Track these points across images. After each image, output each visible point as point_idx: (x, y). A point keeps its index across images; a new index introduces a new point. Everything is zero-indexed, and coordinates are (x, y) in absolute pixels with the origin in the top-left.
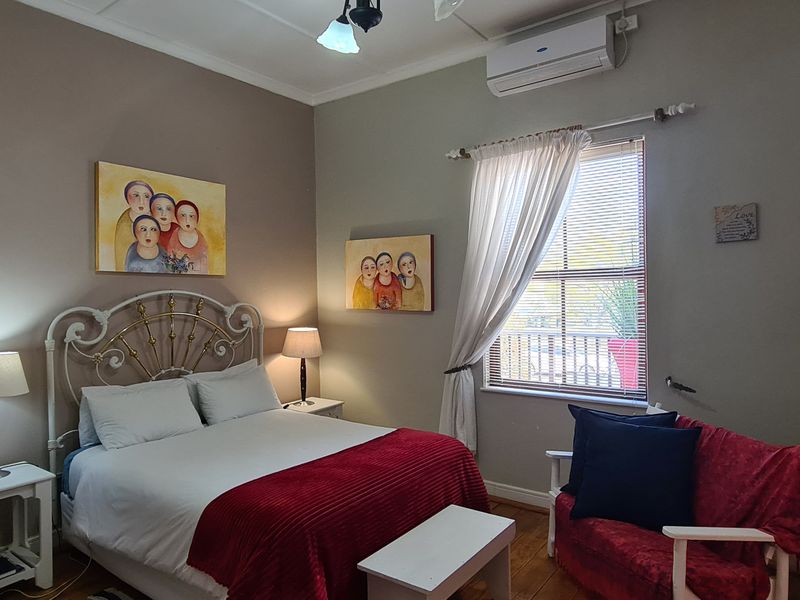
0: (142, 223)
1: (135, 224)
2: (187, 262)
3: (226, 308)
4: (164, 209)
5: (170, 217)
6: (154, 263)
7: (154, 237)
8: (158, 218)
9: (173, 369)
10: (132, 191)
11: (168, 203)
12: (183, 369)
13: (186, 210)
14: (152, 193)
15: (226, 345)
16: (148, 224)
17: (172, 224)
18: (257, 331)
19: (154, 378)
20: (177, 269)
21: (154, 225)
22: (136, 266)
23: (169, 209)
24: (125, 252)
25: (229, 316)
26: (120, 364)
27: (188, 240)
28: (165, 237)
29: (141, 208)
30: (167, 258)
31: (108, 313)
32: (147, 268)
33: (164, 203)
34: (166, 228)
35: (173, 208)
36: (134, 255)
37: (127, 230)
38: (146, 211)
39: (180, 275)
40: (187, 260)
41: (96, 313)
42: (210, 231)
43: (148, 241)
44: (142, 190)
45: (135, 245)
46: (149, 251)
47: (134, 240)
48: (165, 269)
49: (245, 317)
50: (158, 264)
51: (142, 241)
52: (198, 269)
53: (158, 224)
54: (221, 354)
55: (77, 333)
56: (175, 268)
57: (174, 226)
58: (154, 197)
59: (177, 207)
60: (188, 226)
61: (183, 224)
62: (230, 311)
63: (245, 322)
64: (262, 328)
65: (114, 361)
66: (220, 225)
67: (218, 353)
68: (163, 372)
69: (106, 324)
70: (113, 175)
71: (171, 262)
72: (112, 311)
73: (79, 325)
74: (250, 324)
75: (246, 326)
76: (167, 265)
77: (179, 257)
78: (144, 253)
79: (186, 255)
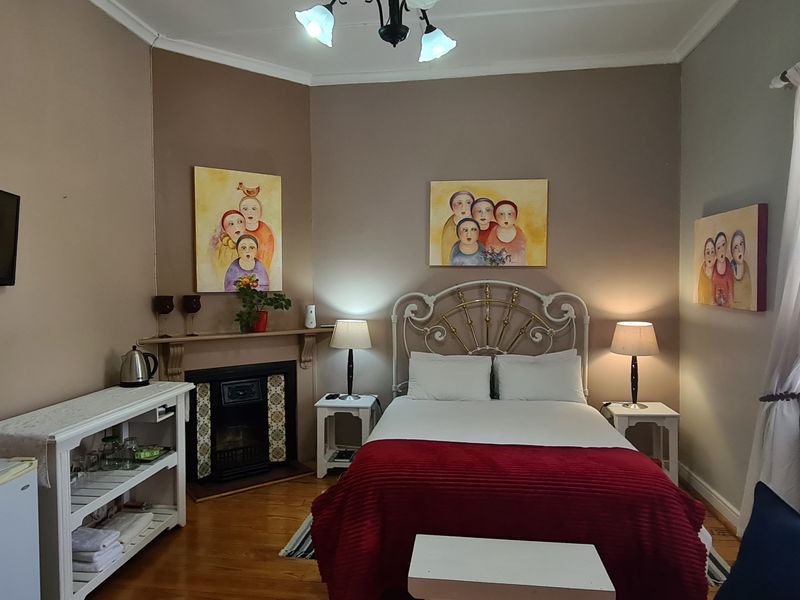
0: (464, 225)
1: (458, 227)
2: (504, 254)
3: (543, 297)
4: (484, 210)
5: (489, 217)
6: (474, 258)
7: (474, 236)
8: (478, 220)
9: (488, 347)
10: (455, 201)
11: (489, 205)
12: (497, 349)
13: (506, 209)
14: (473, 199)
15: (544, 333)
16: (470, 225)
18: (580, 320)
19: (471, 353)
20: (495, 262)
21: (475, 226)
22: (458, 260)
23: (488, 211)
24: (449, 250)
25: (546, 305)
26: (442, 338)
27: (506, 235)
28: (483, 236)
29: (463, 213)
30: (485, 253)
31: (434, 298)
32: (468, 262)
33: (483, 206)
34: (484, 226)
35: (492, 208)
36: (457, 252)
37: (452, 232)
38: (468, 215)
39: (498, 267)
41: (426, 297)
42: (528, 226)
43: (469, 239)
44: (464, 198)
45: (458, 243)
46: (470, 248)
47: (457, 240)
48: (484, 262)
49: (565, 307)
50: (478, 258)
51: (464, 239)
52: (516, 261)
53: (477, 224)
54: (537, 340)
55: (412, 312)
56: (492, 261)
57: (492, 224)
58: (475, 202)
59: (495, 208)
60: (506, 223)
61: (501, 222)
62: (548, 300)
63: (566, 312)
64: (587, 319)
65: (438, 335)
66: (540, 219)
67: (534, 339)
68: (479, 349)
69: (432, 306)
70: (441, 190)
71: (489, 256)
72: (437, 296)
73: (413, 306)
74: (572, 314)
75: (566, 316)
76: (485, 259)
77: (497, 251)
78: (465, 249)
79: (503, 249)
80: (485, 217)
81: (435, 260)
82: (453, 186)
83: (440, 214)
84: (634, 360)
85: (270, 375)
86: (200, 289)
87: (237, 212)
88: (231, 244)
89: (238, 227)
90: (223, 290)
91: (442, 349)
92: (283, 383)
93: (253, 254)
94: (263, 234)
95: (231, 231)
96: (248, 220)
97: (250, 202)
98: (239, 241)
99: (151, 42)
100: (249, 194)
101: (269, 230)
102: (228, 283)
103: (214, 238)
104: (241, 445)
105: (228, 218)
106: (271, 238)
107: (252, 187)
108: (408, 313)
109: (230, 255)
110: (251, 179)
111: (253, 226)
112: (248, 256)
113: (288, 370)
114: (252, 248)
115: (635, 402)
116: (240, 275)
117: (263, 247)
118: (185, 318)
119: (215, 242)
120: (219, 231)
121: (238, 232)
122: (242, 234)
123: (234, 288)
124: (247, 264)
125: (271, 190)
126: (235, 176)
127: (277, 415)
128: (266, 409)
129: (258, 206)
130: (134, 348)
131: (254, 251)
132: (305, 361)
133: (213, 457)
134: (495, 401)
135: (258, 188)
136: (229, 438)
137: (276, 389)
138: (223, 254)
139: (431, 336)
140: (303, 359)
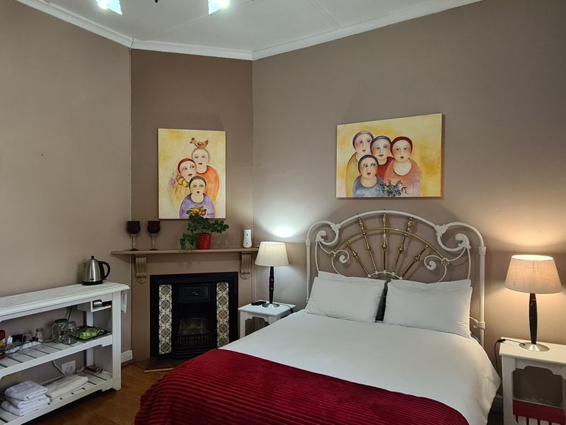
0: (364, 162)
1: (360, 163)
2: (400, 187)
3: (437, 227)
4: (382, 147)
5: (386, 153)
6: (373, 190)
7: (373, 170)
8: (376, 156)
9: (385, 272)
10: (358, 140)
11: (386, 142)
12: (393, 274)
13: (402, 144)
14: (372, 137)
15: (438, 261)
16: (370, 161)
17: (388, 158)
18: (474, 250)
19: (369, 276)
20: (392, 194)
21: (374, 161)
22: (360, 193)
23: (385, 147)
24: (352, 184)
25: (439, 235)
26: (346, 261)
27: (402, 168)
28: (381, 170)
29: (364, 151)
30: (383, 185)
31: (339, 226)
32: (368, 194)
33: (381, 143)
34: (382, 161)
35: (389, 145)
36: (359, 185)
37: (354, 167)
38: (368, 152)
39: (394, 198)
40: (400, 185)
41: (332, 225)
42: (423, 158)
43: (369, 174)
44: (365, 137)
45: (359, 178)
46: (369, 181)
47: (359, 174)
48: (381, 194)
49: (459, 237)
50: (376, 190)
51: (364, 174)
52: (411, 192)
53: (376, 159)
54: (431, 268)
55: (322, 237)
56: (389, 192)
57: (389, 159)
58: (374, 140)
59: (392, 144)
60: (402, 157)
61: (397, 157)
62: (441, 230)
63: (461, 242)
64: (483, 249)
65: (342, 258)
66: (434, 152)
67: (428, 267)
68: (377, 273)
69: (337, 232)
70: (346, 131)
71: (386, 188)
72: (341, 224)
73: (323, 233)
74: (466, 244)
75: (460, 246)
76: (383, 191)
77: (393, 184)
78: (366, 183)
79: (399, 182)
80: (383, 153)
81: (341, 193)
82: (356, 127)
83: (344, 153)
84: (533, 297)
85: (219, 282)
86: (161, 216)
87: (190, 160)
88: (185, 184)
89: (190, 171)
90: (179, 218)
91: (346, 271)
92: (228, 289)
93: (202, 191)
94: (211, 176)
95: (185, 174)
96: (198, 166)
97: (200, 152)
98: (191, 182)
99: (128, 45)
100: (199, 146)
101: (215, 172)
102: (182, 212)
103: (172, 179)
104: (202, 332)
105: (183, 165)
106: (217, 178)
107: (202, 140)
108: (319, 239)
109: (184, 192)
110: (201, 135)
111: (202, 170)
112: (198, 192)
113: (232, 279)
114: (202, 186)
115: (534, 342)
116: (191, 206)
117: (210, 186)
118: (151, 237)
119: (173, 182)
120: (176, 174)
121: (190, 175)
122: (193, 176)
123: (187, 216)
124: (197, 198)
125: (217, 143)
126: (189, 134)
127: (223, 314)
128: (215, 308)
129: (206, 155)
130: (93, 257)
131: (203, 189)
132: (244, 273)
133: (173, 339)
134: (379, 324)
135: (207, 142)
136: (193, 326)
137: (222, 293)
138: (178, 192)
139: (337, 259)
140: (242, 271)
